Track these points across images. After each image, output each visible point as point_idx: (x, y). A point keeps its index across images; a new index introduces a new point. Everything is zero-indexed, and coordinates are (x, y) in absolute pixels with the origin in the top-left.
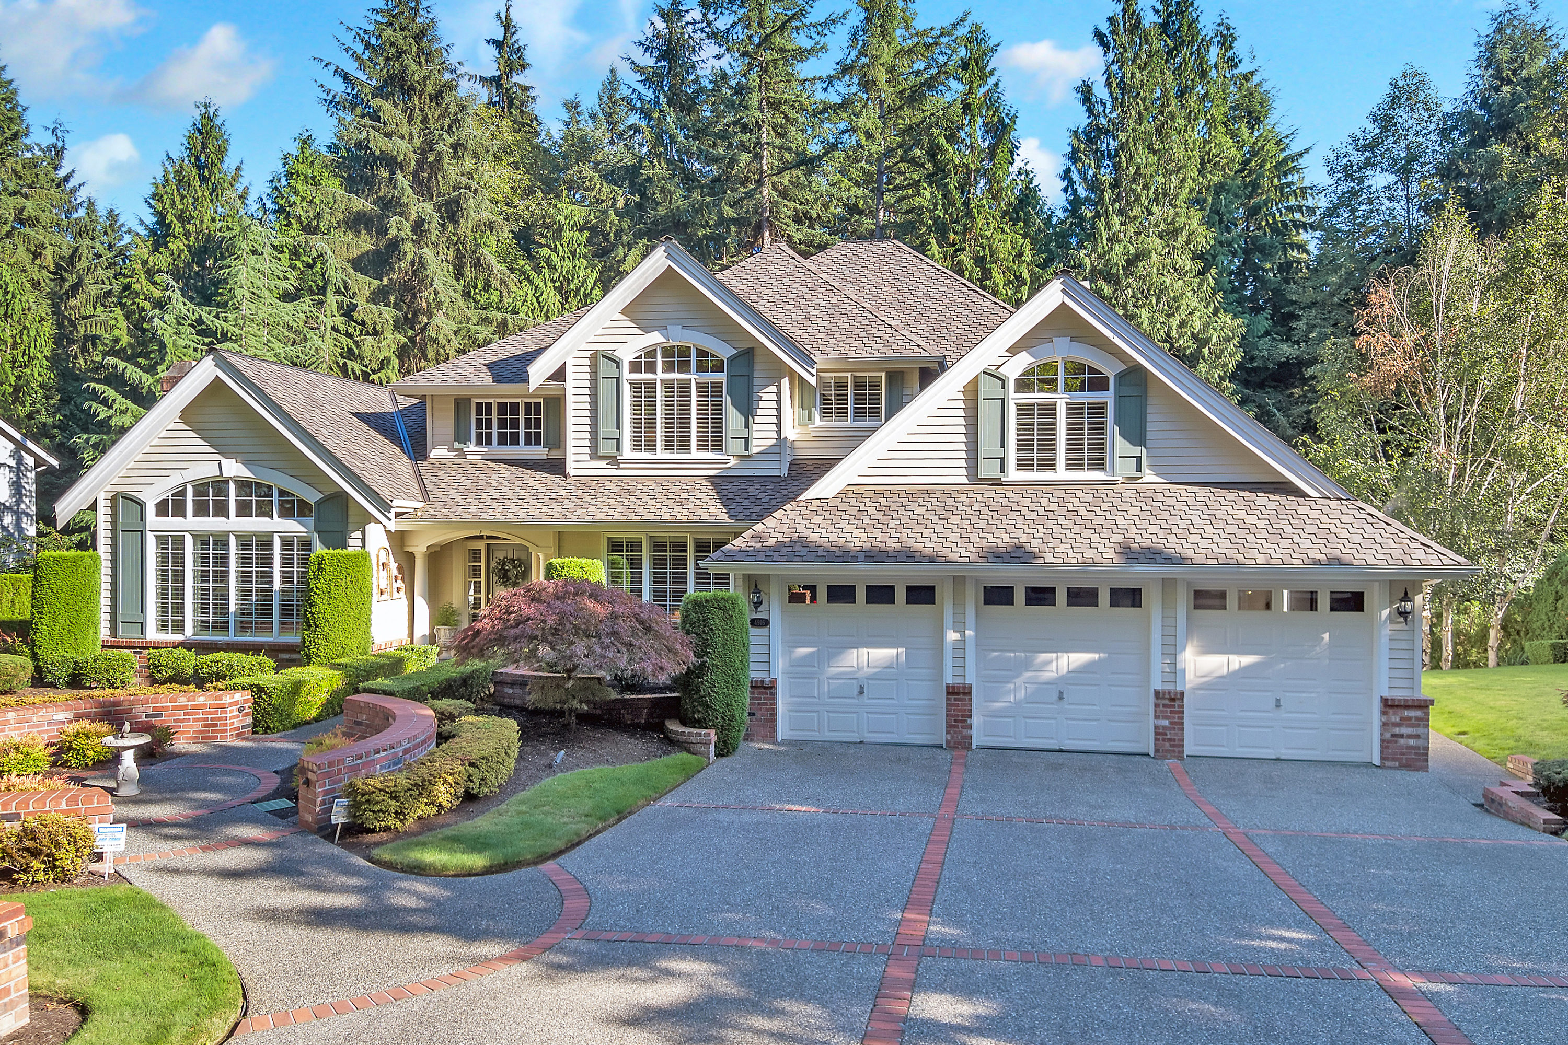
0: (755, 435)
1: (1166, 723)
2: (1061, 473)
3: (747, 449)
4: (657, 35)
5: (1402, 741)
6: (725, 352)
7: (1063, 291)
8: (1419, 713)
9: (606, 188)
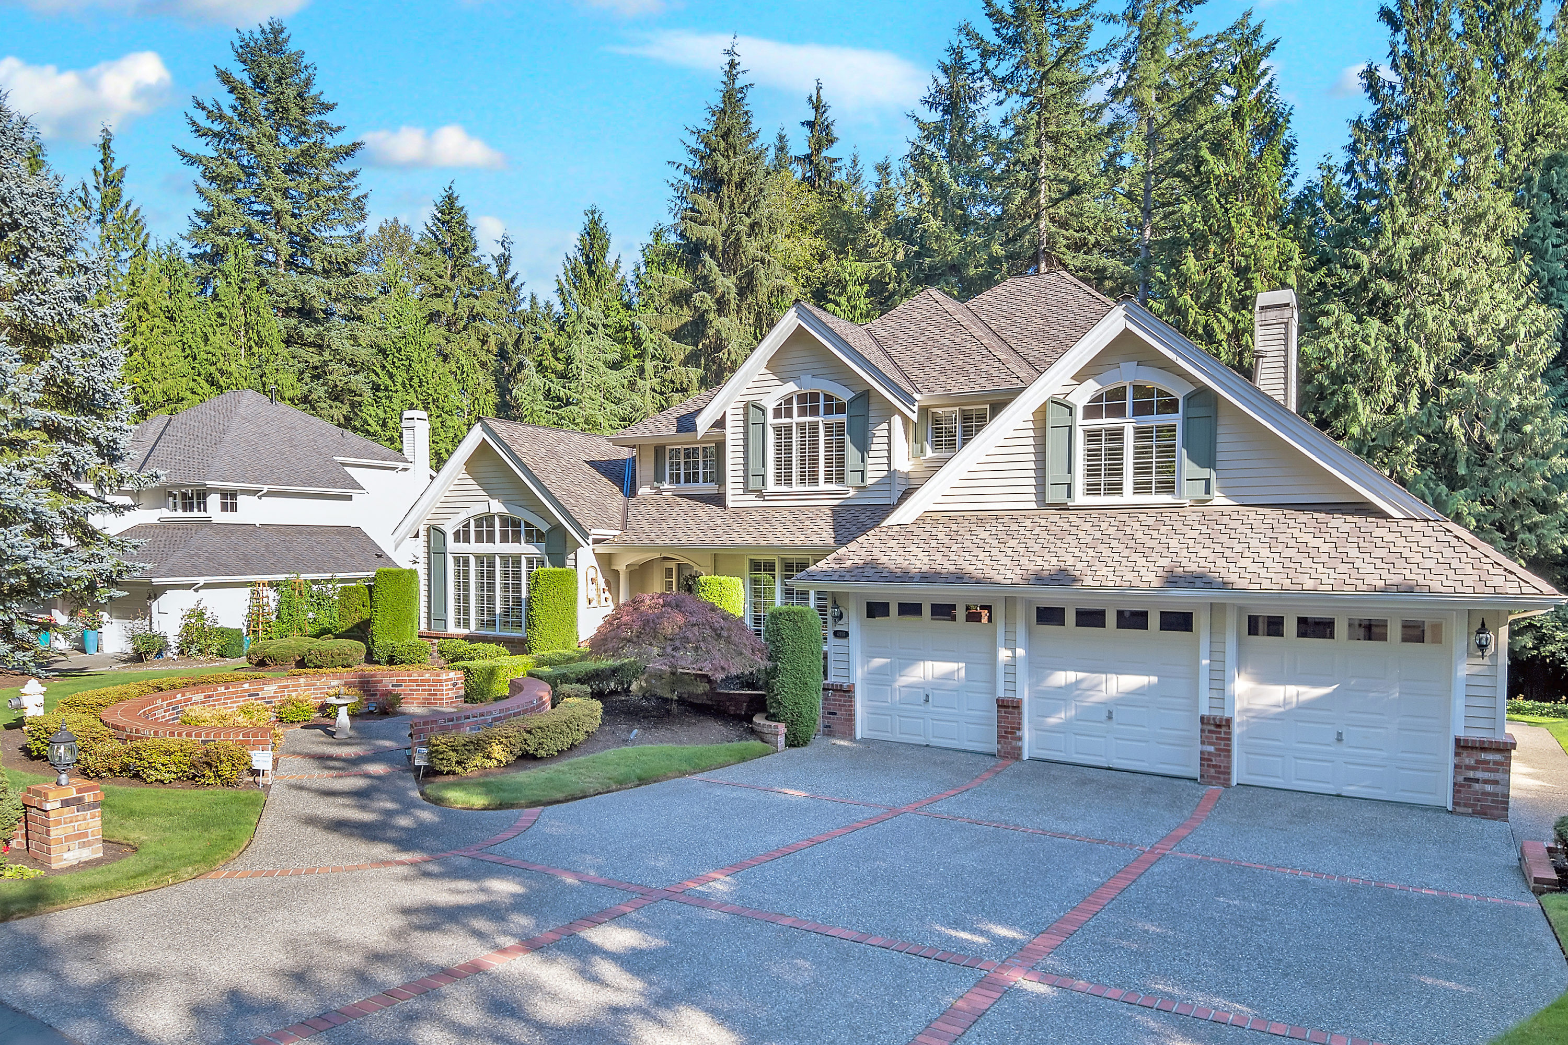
0: (870, 468)
1: (1211, 749)
2: (1128, 497)
3: (863, 481)
4: (940, 91)
5: (1477, 786)
6: (845, 395)
7: (1126, 317)
8: (1498, 757)
9: (888, 244)
